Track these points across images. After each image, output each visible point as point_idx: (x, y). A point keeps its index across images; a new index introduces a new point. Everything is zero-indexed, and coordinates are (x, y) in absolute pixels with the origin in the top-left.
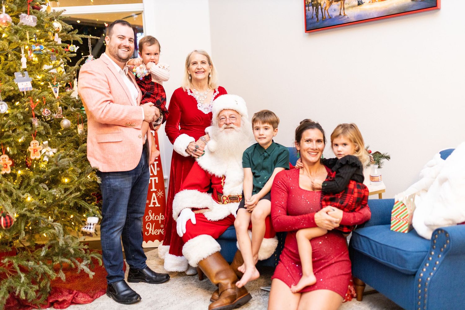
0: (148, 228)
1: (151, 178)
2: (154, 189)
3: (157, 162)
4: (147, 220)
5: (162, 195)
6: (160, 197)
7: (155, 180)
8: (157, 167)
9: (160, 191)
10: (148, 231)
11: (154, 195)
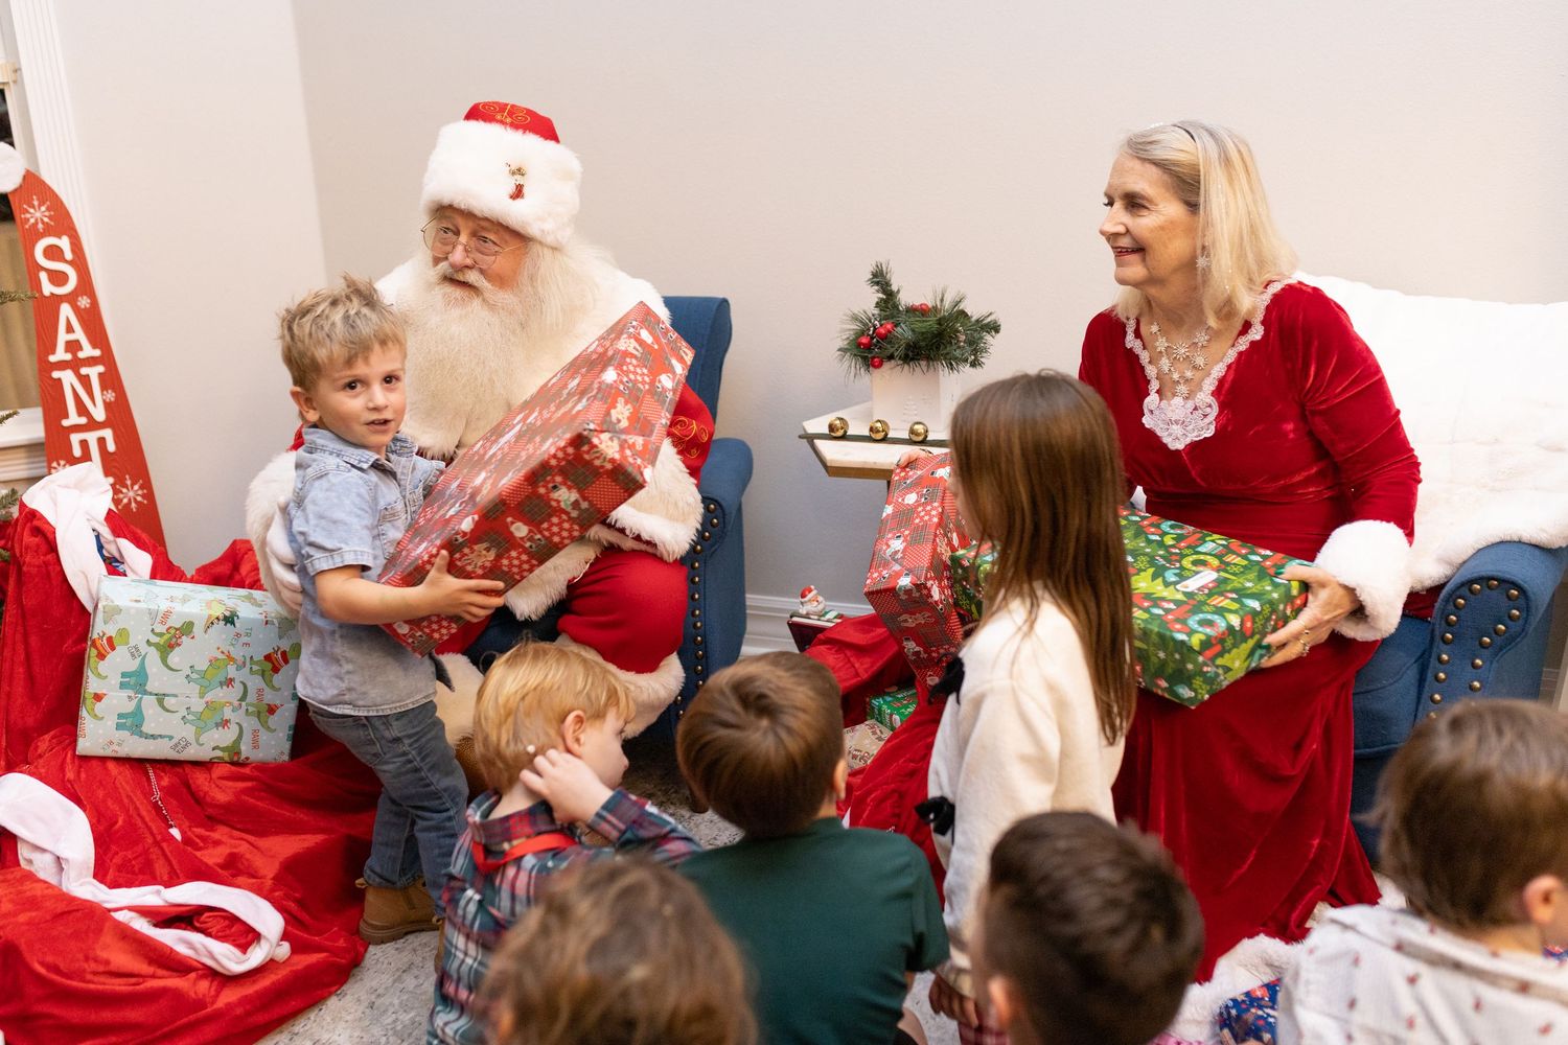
1: (76, 438)
3: (101, 369)
5: (143, 496)
6: (133, 505)
7: (102, 441)
8: (104, 387)
9: (129, 482)
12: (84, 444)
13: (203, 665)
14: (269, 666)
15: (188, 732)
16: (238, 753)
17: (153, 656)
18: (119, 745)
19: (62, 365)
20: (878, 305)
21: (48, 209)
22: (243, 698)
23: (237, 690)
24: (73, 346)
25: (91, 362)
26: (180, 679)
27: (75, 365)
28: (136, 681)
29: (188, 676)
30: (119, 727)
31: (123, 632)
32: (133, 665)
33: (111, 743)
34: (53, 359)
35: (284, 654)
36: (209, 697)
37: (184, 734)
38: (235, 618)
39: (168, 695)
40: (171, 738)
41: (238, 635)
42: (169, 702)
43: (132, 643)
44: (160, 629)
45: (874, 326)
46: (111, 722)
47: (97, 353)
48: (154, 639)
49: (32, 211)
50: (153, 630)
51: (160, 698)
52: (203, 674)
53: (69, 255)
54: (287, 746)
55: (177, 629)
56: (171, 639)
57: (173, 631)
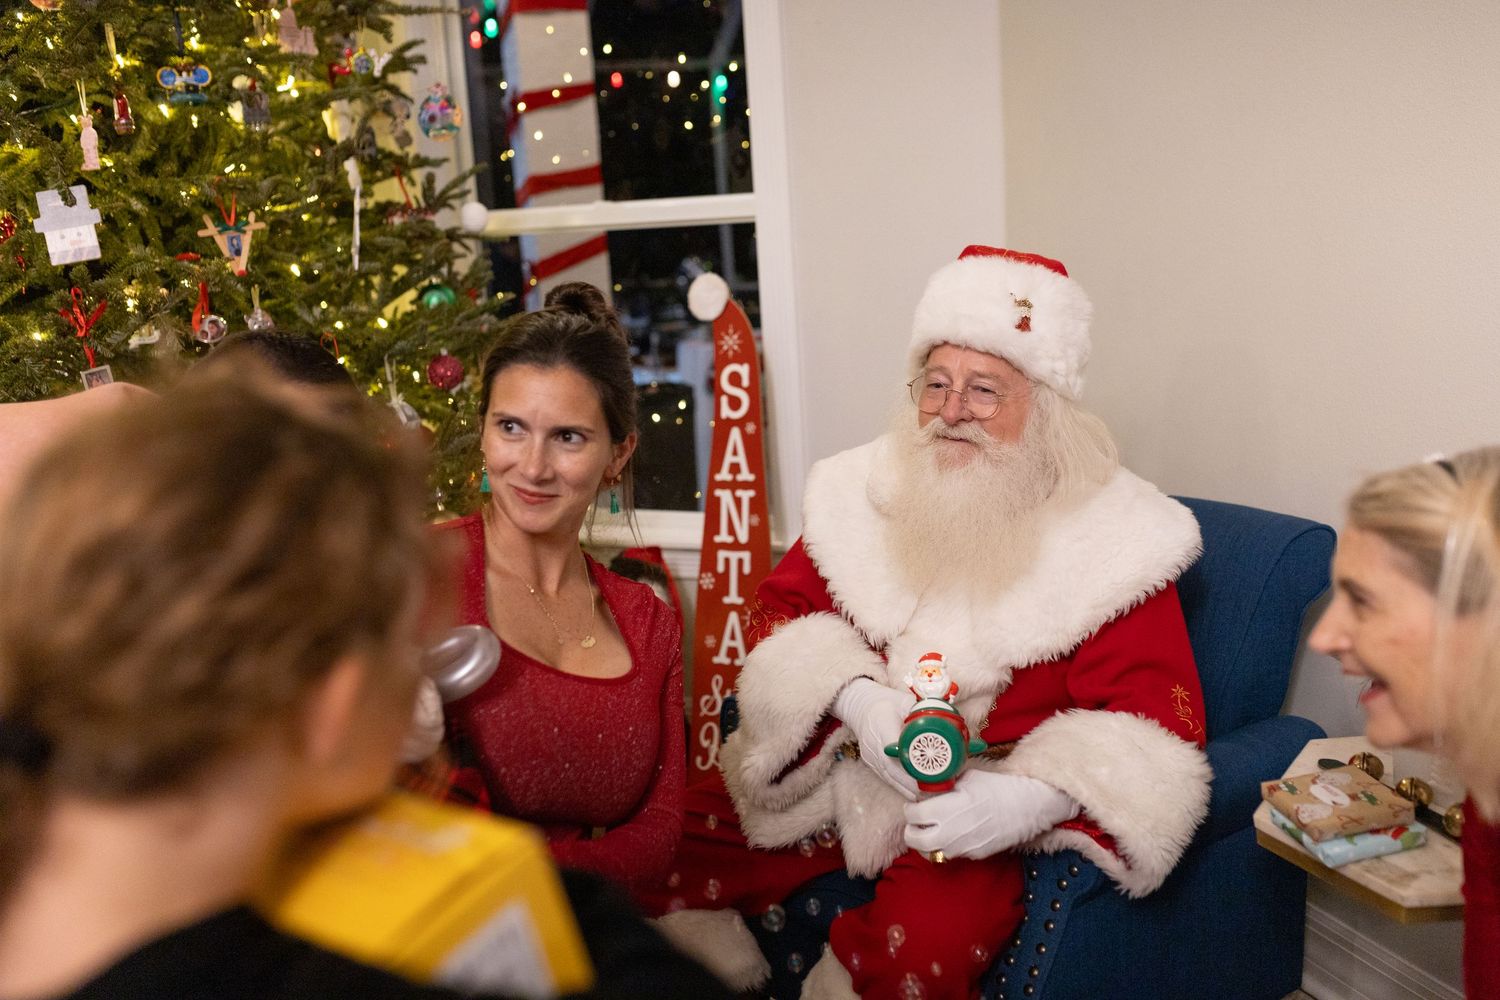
0: (705, 743)
1: (722, 555)
2: (733, 598)
3: (751, 493)
4: (704, 711)
7: (740, 562)
8: (753, 510)
10: (705, 754)
11: (733, 618)
12: (727, 561)
19: (723, 485)
21: (739, 338)
24: (735, 469)
25: (745, 485)
27: (733, 486)
34: (719, 477)
47: (751, 478)
49: (727, 338)
53: (746, 382)
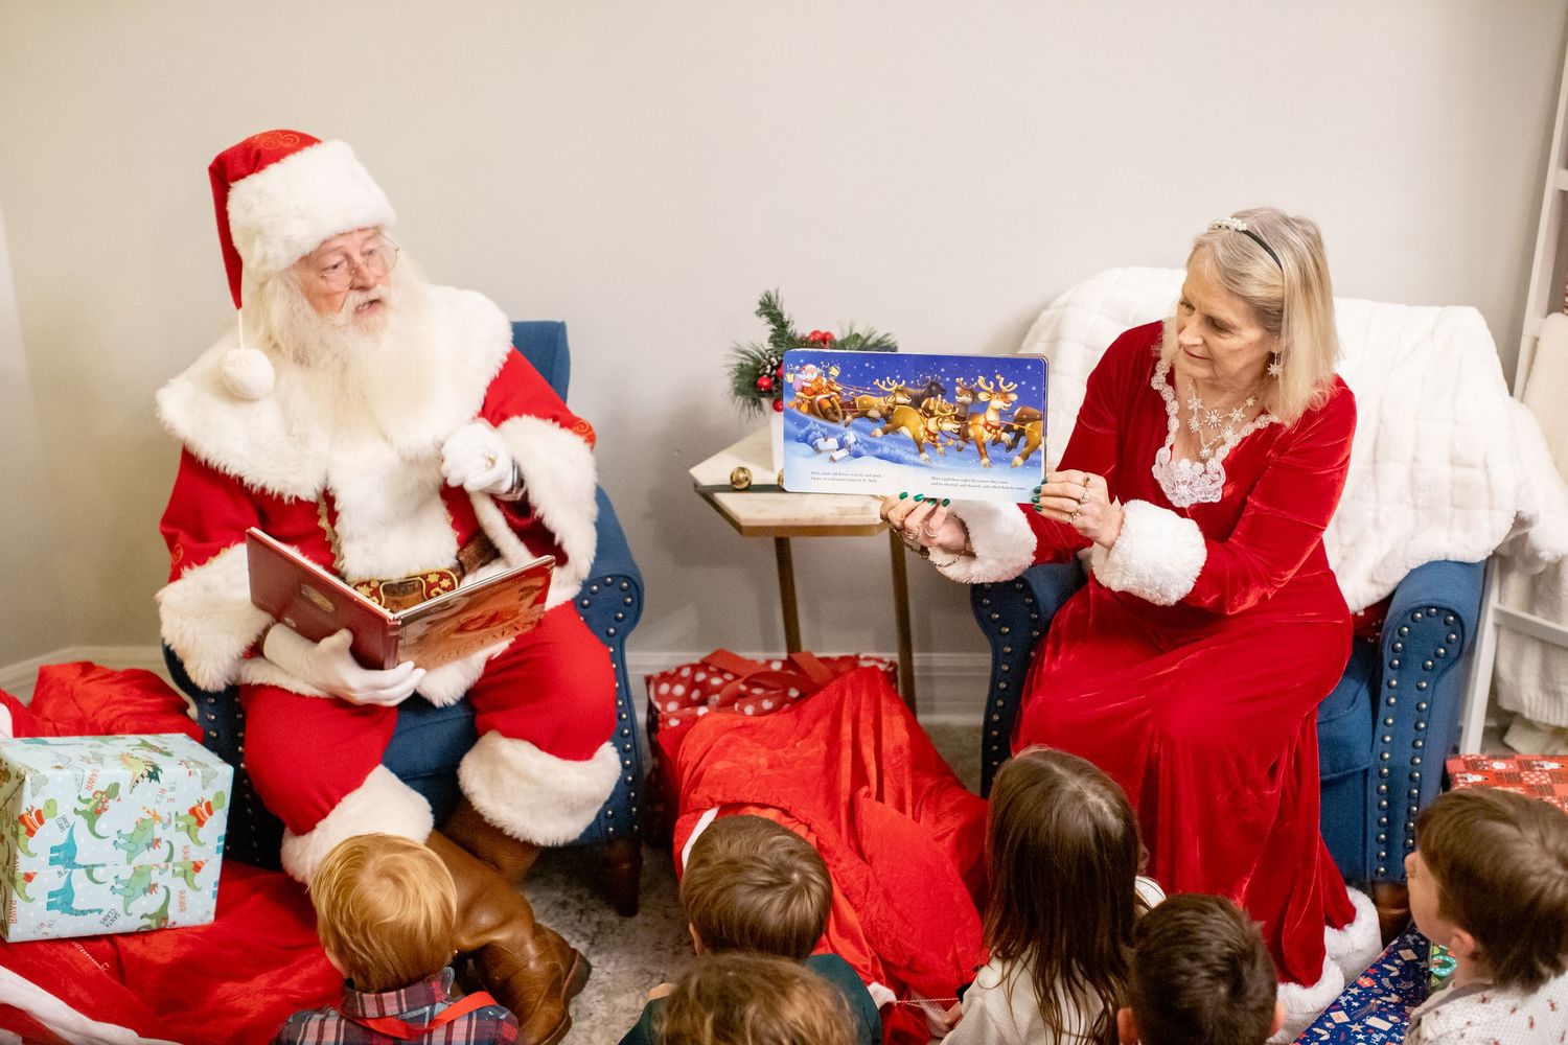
13: (129, 829)
14: (194, 820)
15: (116, 903)
16: (166, 919)
17: (81, 824)
18: (50, 926)
20: (772, 339)
22: (169, 859)
23: (165, 848)
26: (107, 845)
28: (65, 855)
29: (115, 842)
30: (50, 906)
31: (51, 804)
32: (61, 839)
33: (42, 925)
35: (208, 805)
36: (137, 861)
37: (113, 906)
38: (159, 773)
39: (97, 866)
40: (100, 911)
41: (163, 791)
42: (98, 873)
43: (60, 813)
44: (87, 795)
45: (771, 363)
46: (42, 901)
48: (82, 807)
50: (79, 798)
51: (90, 870)
52: (130, 839)
54: (212, 904)
55: (102, 793)
56: (98, 803)
57: (99, 796)
